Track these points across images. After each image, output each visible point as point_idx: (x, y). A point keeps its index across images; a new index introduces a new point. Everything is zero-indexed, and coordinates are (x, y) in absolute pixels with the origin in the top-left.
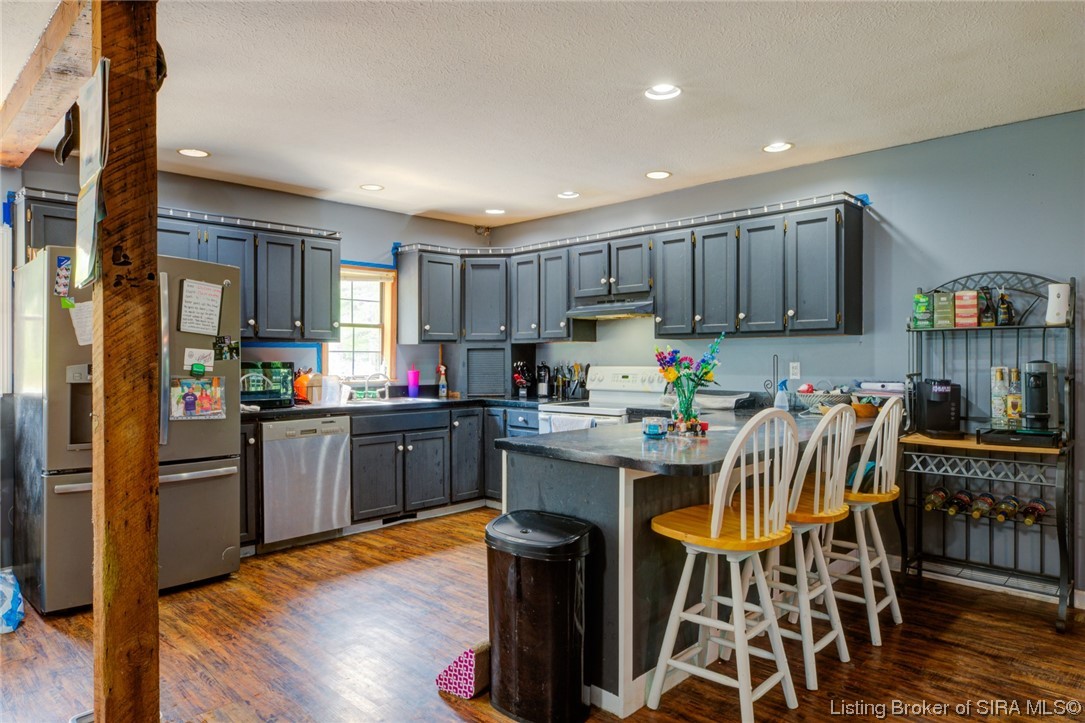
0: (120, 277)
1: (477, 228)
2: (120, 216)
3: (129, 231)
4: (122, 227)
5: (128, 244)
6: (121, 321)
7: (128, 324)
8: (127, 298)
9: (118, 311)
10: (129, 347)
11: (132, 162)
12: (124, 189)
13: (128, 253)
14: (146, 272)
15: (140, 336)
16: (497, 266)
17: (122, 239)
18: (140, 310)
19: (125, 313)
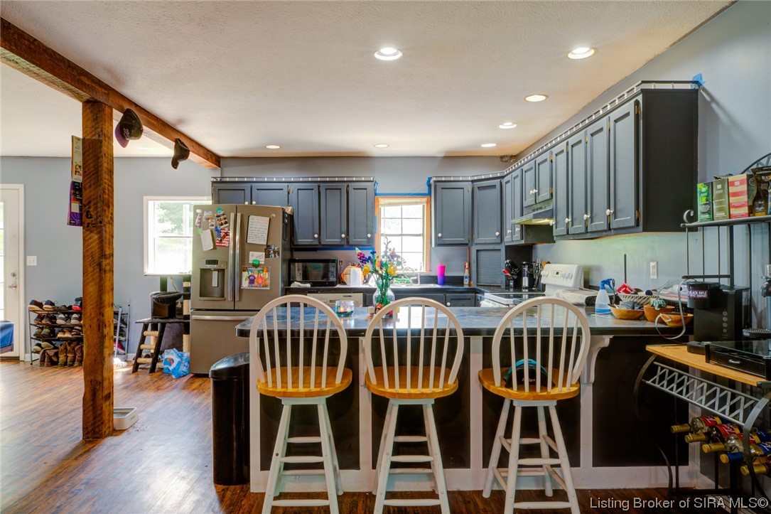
0: (88, 224)
1: (502, 157)
2: (89, 198)
3: (92, 203)
4: (90, 202)
5: (91, 209)
6: (89, 242)
7: (91, 243)
8: (91, 232)
9: (88, 237)
10: (92, 252)
11: (93, 174)
12: (90, 187)
13: (92, 213)
14: (99, 220)
15: (96, 248)
16: (494, 187)
17: (90, 208)
18: (96, 237)
19: (90, 238)
